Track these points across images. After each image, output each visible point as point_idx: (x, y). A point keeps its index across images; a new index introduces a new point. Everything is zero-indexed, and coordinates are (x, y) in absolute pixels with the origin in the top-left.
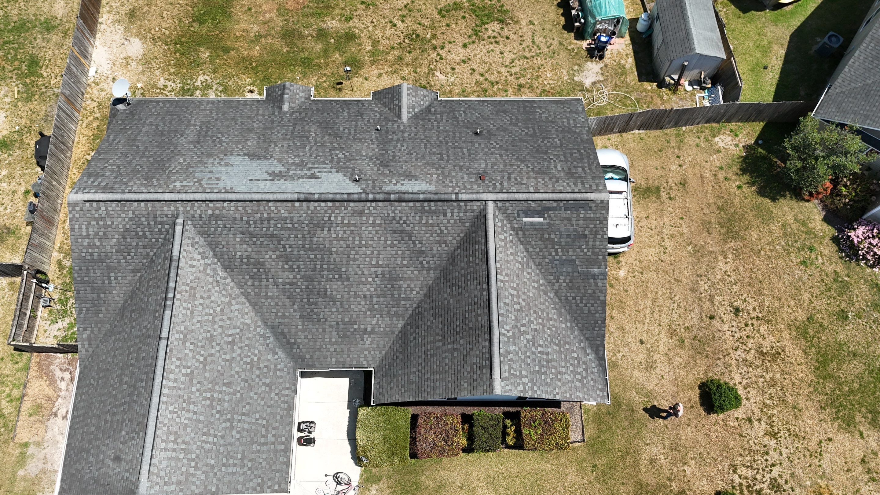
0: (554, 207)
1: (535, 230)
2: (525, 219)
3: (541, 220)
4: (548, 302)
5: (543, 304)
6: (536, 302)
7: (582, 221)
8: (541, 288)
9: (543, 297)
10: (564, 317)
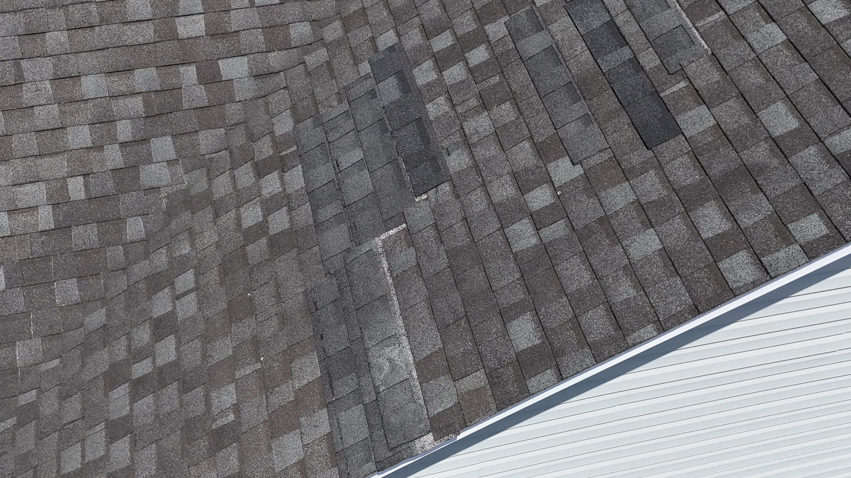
4: (100, 148)
5: (67, 96)
6: (63, 36)
7: (781, 37)
8: (182, 69)
9: (124, 95)
10: (21, 308)
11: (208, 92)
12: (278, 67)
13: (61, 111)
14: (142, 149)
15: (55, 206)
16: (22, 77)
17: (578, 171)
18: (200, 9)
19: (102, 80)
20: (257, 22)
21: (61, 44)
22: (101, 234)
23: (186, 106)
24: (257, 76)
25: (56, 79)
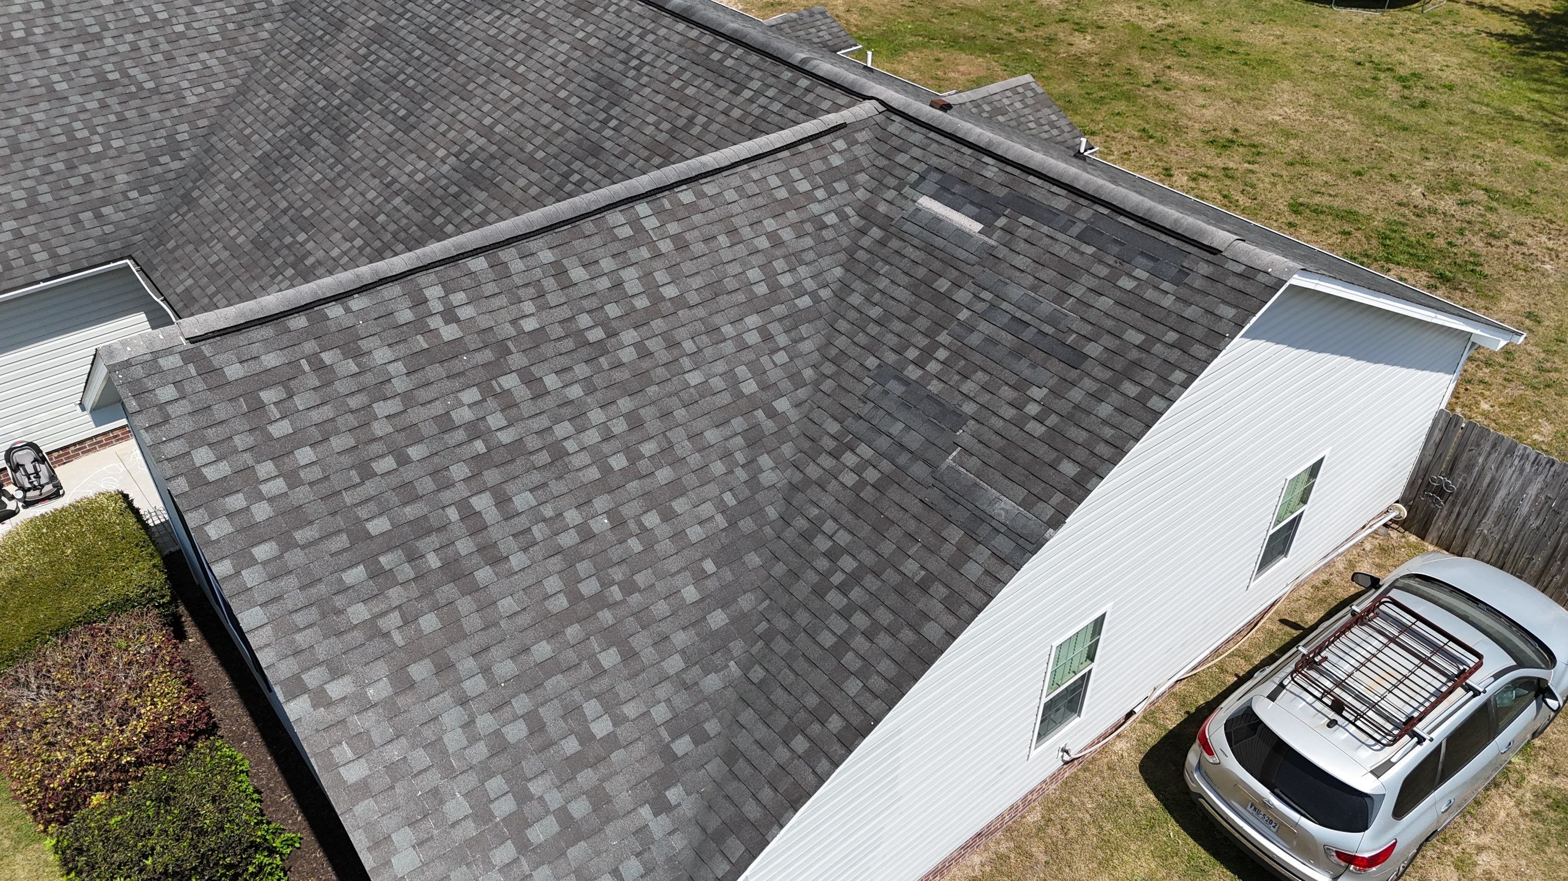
0: (1051, 210)
1: (929, 249)
2: (926, 202)
3: (976, 227)
4: (732, 472)
5: (701, 446)
6: (683, 412)
7: (1112, 302)
8: (755, 413)
9: (731, 437)
10: (731, 578)
11: (775, 422)
12: (805, 398)
13: (702, 456)
14: (754, 465)
15: (723, 512)
16: (671, 442)
17: (1045, 391)
18: (750, 375)
19: (715, 431)
20: (783, 375)
21: (684, 416)
22: (755, 521)
23: (767, 433)
24: (796, 406)
25: (690, 438)
